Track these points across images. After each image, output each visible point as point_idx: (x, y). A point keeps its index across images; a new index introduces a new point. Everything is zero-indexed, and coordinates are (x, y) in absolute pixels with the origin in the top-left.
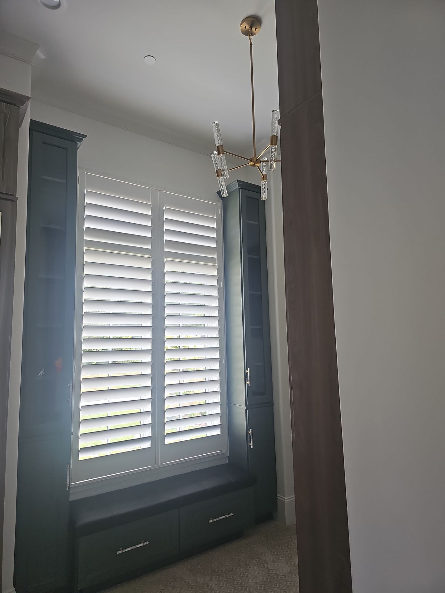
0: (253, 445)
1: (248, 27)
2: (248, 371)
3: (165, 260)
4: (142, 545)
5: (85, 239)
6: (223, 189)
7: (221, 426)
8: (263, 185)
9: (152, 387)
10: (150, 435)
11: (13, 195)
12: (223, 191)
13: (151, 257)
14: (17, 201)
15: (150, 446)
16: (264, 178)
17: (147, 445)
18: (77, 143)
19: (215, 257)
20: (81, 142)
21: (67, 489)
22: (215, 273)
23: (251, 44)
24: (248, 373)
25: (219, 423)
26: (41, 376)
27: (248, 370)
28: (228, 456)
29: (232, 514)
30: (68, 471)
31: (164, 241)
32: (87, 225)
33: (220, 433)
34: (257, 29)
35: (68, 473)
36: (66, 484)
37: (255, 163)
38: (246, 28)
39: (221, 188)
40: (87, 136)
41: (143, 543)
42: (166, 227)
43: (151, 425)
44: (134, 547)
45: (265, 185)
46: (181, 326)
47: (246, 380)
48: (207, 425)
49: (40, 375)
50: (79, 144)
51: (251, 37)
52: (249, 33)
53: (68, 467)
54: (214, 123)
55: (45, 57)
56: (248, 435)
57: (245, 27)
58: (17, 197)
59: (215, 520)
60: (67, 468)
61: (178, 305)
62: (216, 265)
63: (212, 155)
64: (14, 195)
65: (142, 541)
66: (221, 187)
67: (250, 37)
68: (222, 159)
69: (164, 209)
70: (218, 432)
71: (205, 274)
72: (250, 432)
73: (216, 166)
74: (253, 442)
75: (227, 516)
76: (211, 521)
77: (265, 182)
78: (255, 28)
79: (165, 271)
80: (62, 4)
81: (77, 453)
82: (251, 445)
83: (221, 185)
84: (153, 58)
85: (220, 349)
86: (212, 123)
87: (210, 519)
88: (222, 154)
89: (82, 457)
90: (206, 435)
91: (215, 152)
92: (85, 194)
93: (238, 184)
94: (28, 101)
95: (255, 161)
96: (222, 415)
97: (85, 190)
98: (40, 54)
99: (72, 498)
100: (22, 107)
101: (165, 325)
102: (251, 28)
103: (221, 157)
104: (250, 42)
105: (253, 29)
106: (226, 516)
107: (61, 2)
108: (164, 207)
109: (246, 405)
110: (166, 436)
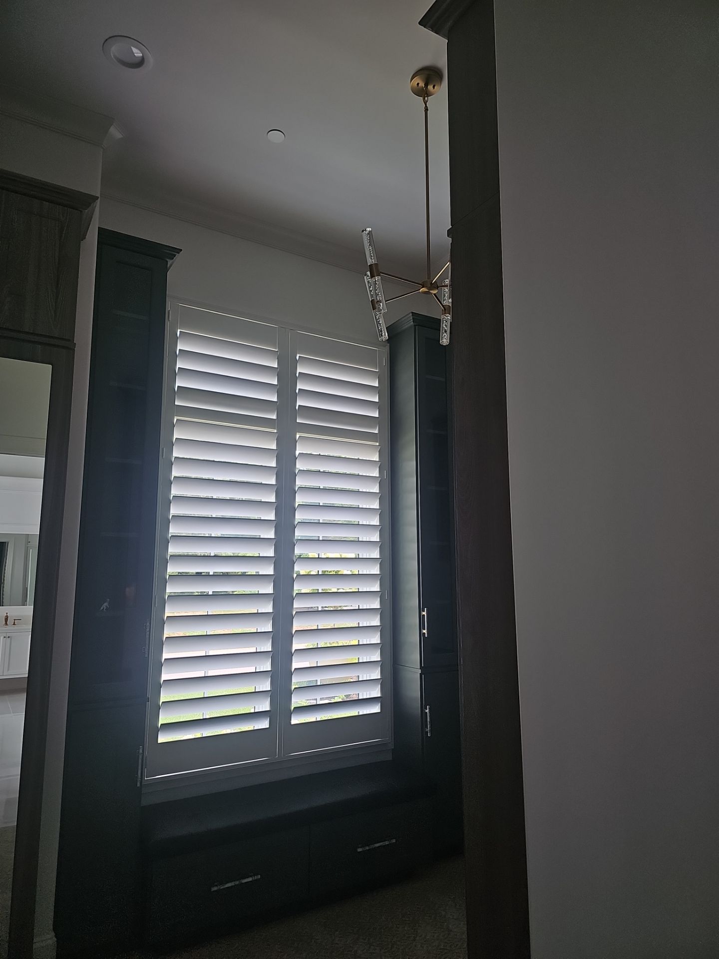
0: (431, 731)
1: (422, 84)
2: (425, 613)
3: (298, 436)
4: (250, 879)
5: (176, 404)
6: (381, 329)
7: (381, 699)
8: (445, 322)
9: (273, 633)
10: (268, 709)
11: (69, 340)
12: (381, 331)
13: (276, 432)
14: (75, 349)
15: (268, 726)
16: (446, 311)
17: (264, 724)
18: (167, 261)
19: (376, 432)
20: (173, 259)
21: (138, 785)
22: (376, 458)
23: (426, 110)
24: (424, 615)
25: (379, 695)
26: (104, 610)
27: (424, 611)
28: (393, 748)
29: (394, 841)
30: (140, 757)
31: (297, 408)
32: (179, 383)
33: (379, 711)
34: (435, 87)
35: (140, 761)
36: (137, 777)
37: (430, 289)
38: (420, 85)
39: (378, 328)
40: (182, 250)
41: (251, 876)
42: (300, 386)
43: (270, 693)
44: (237, 883)
45: (446, 322)
46: (321, 539)
47: (421, 627)
48: (360, 697)
49: (104, 608)
50: (170, 262)
51: (426, 98)
52: (423, 93)
53: (141, 751)
54: (365, 230)
55: (122, 136)
56: (423, 714)
57: (418, 84)
58: (75, 342)
59: (367, 848)
60: (139, 752)
61: (317, 506)
62: (378, 444)
63: (365, 277)
64: (71, 340)
65: (250, 874)
66: (378, 326)
67: (424, 99)
68: (376, 284)
69: (298, 358)
70: (376, 709)
71: (360, 458)
72: (427, 711)
73: (370, 294)
74: (431, 727)
75: (387, 843)
76: (360, 850)
77: (447, 317)
78: (432, 86)
79: (297, 453)
80: (146, 60)
81: (156, 731)
82: (427, 732)
83: (378, 323)
84: (281, 133)
85: (381, 578)
86: (363, 231)
87: (360, 846)
88: (376, 277)
89: (163, 738)
90: (359, 712)
91: (369, 273)
92: (178, 335)
93: (413, 318)
94: (95, 203)
95: (429, 286)
96: (383, 682)
97: (179, 330)
98: (115, 132)
99: (146, 801)
100: (86, 211)
101: (296, 538)
102: (426, 85)
103: (376, 281)
104: (424, 106)
105: (430, 87)
106: (384, 843)
107: (145, 57)
108: (298, 355)
109: (421, 668)
110: (293, 710)
